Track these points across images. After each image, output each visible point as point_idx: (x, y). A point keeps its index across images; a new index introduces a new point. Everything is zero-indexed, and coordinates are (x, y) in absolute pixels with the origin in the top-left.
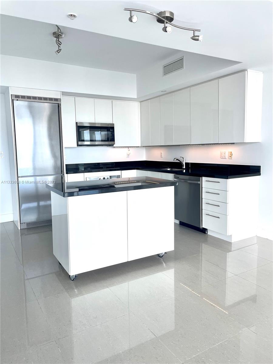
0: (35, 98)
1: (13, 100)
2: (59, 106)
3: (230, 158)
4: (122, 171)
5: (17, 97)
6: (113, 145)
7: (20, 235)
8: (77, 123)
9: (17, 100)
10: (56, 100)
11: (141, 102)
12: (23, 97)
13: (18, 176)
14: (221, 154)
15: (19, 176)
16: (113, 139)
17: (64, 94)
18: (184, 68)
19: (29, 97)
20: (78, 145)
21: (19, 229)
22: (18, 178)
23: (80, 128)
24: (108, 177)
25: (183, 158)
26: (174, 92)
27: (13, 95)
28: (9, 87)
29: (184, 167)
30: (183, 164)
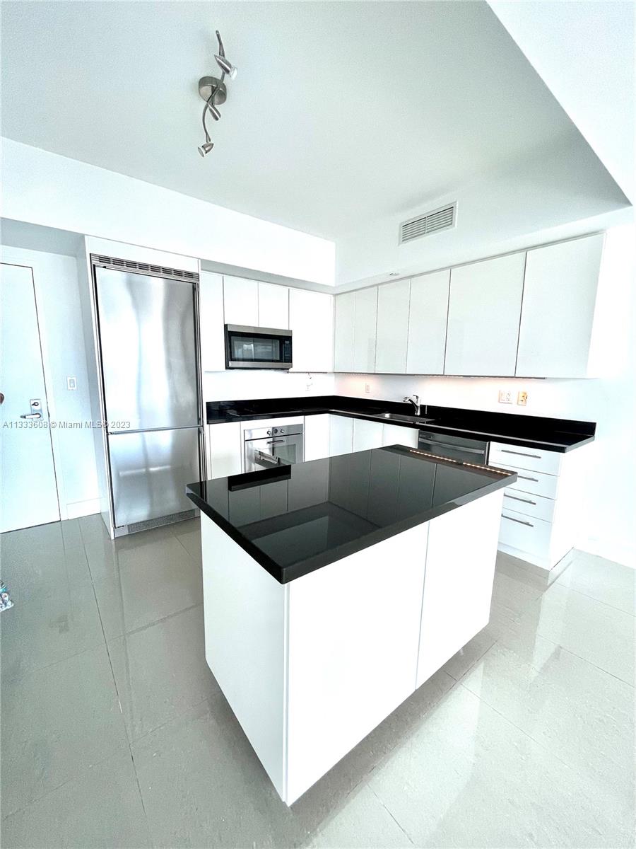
0: (144, 267)
1: (94, 265)
2: (195, 289)
3: (520, 403)
4: (306, 417)
5: (104, 260)
6: (288, 369)
7: (114, 550)
8: (226, 326)
9: (105, 267)
10: (189, 275)
11: (335, 295)
12: (118, 262)
13: (107, 432)
14: (501, 394)
15: (109, 431)
16: (289, 359)
17: (208, 265)
18: (454, 226)
19: (131, 264)
20: (227, 367)
21: (113, 538)
22: (108, 435)
23: (232, 336)
24: (282, 429)
25: (417, 397)
26: (413, 276)
27: (95, 255)
28: (86, 237)
29: (419, 414)
30: (417, 407)
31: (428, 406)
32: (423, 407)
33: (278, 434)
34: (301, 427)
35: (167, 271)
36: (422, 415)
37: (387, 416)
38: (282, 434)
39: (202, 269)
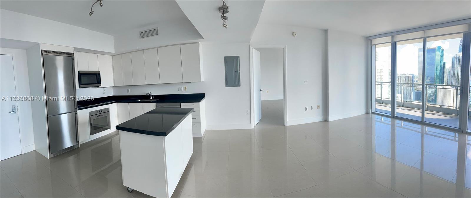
1: (43, 54)
2: (73, 59)
3: (185, 90)
4: (109, 105)
5: (45, 52)
6: (100, 86)
8: (79, 72)
9: (46, 54)
10: (71, 54)
11: (112, 56)
12: (49, 52)
13: (47, 116)
16: (100, 83)
17: (76, 49)
18: (159, 35)
19: (53, 52)
20: (80, 88)
21: (49, 158)
23: (80, 75)
24: (102, 110)
25: (150, 92)
26: (144, 50)
27: (43, 50)
28: (40, 44)
29: (151, 98)
30: (151, 96)
31: (154, 95)
32: (152, 96)
33: (101, 112)
34: (108, 109)
35: (64, 53)
36: (153, 99)
37: (140, 101)
38: (102, 112)
39: (74, 51)
